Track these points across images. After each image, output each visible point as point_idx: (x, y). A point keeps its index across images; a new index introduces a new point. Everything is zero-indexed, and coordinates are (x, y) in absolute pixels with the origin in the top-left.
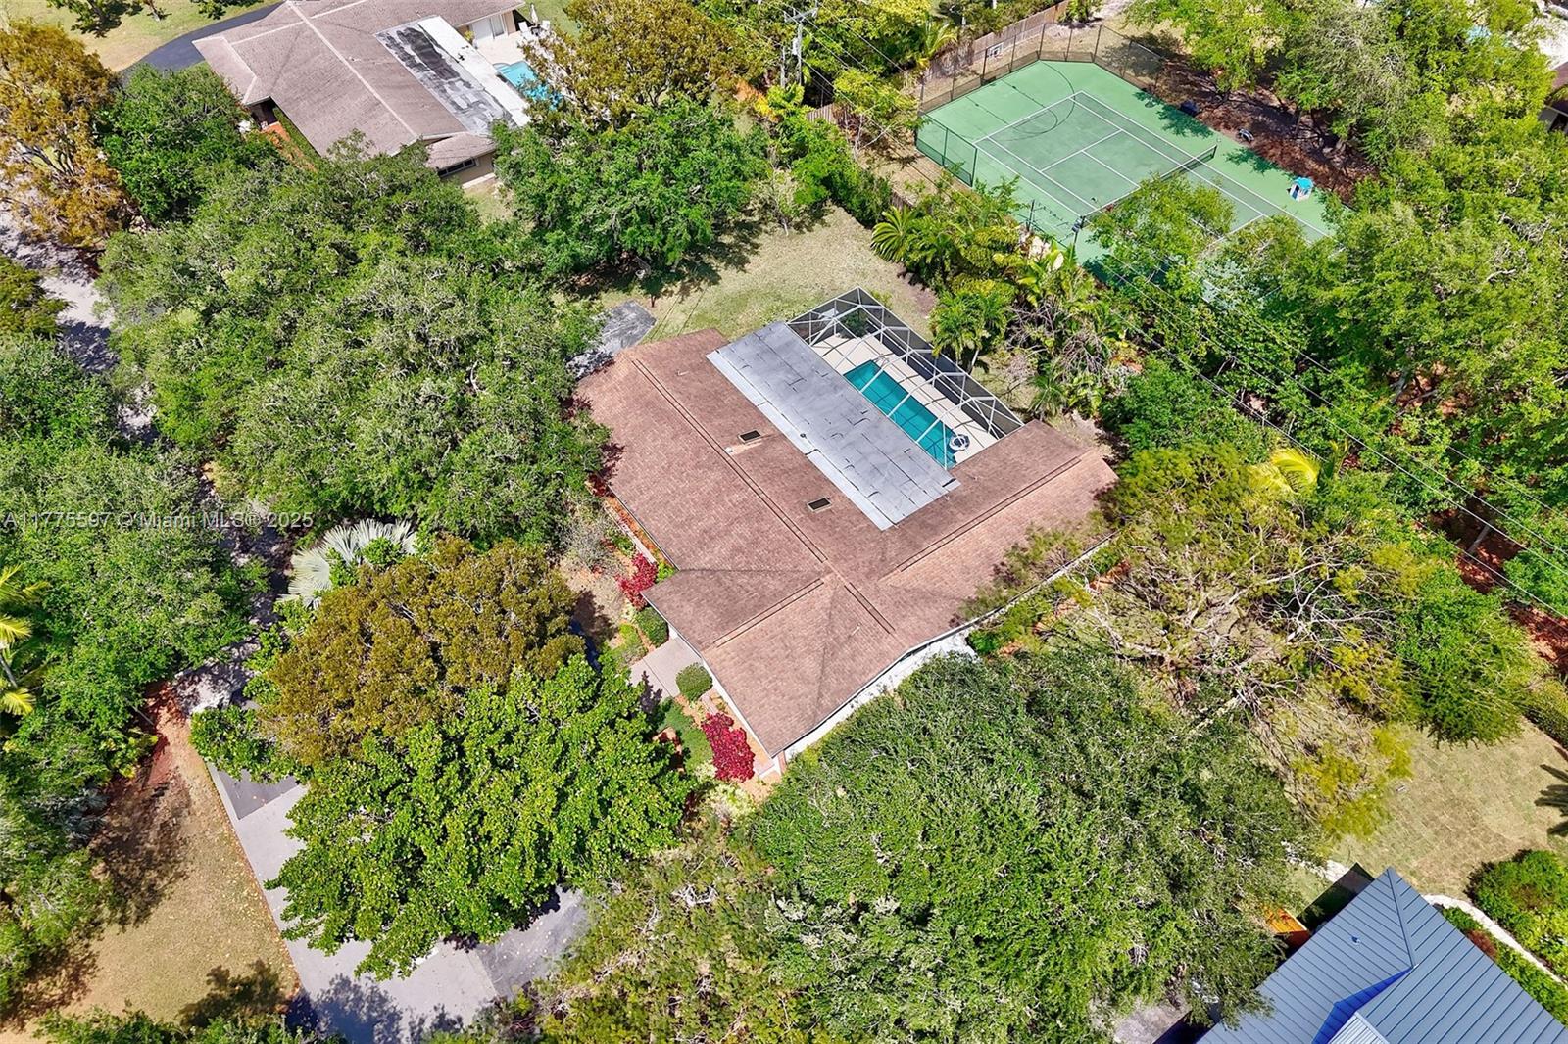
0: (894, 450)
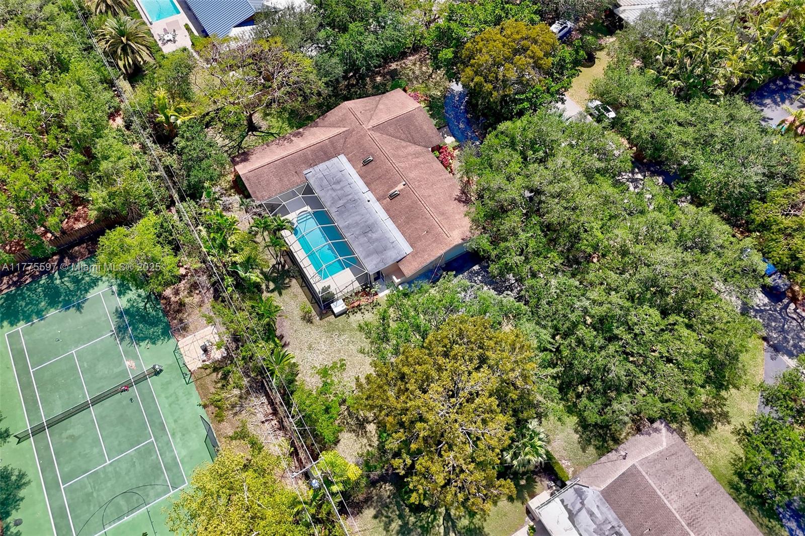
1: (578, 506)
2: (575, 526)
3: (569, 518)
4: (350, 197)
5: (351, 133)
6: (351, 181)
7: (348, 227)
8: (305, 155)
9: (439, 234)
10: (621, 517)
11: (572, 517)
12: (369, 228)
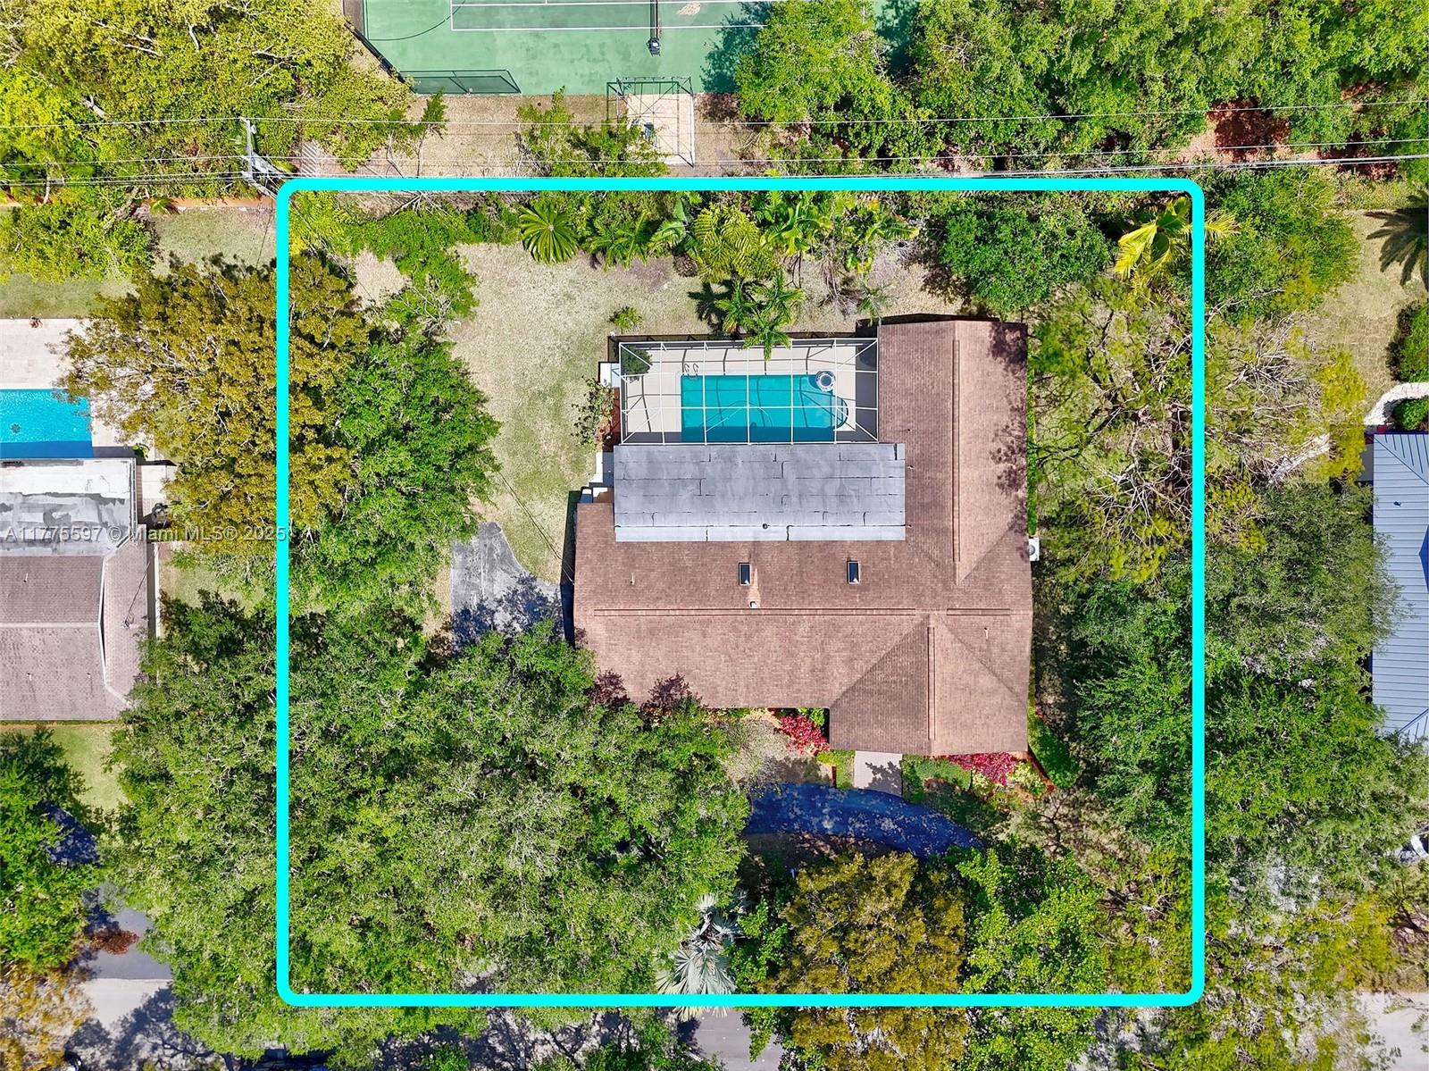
0: (832, 467)
1: (106, 518)
2: (86, 495)
3: (99, 495)
4: (795, 499)
5: (944, 582)
6: (830, 521)
7: (731, 460)
8: (940, 466)
9: (614, 599)
10: (61, 560)
11: (98, 499)
12: (706, 494)
